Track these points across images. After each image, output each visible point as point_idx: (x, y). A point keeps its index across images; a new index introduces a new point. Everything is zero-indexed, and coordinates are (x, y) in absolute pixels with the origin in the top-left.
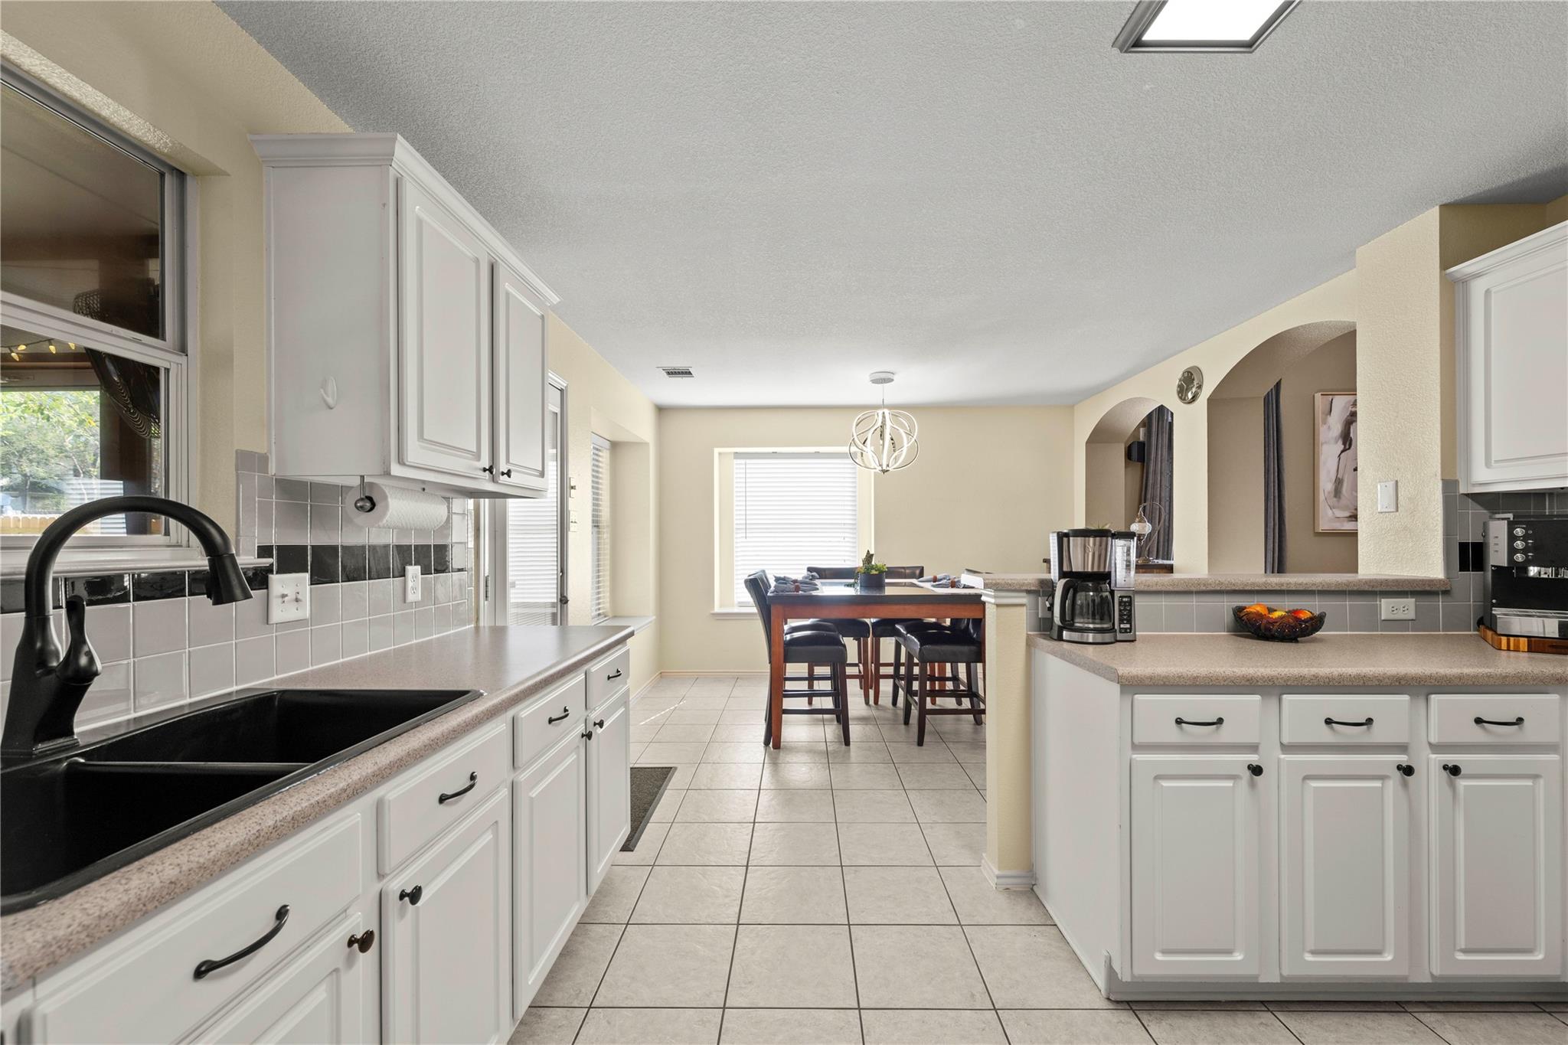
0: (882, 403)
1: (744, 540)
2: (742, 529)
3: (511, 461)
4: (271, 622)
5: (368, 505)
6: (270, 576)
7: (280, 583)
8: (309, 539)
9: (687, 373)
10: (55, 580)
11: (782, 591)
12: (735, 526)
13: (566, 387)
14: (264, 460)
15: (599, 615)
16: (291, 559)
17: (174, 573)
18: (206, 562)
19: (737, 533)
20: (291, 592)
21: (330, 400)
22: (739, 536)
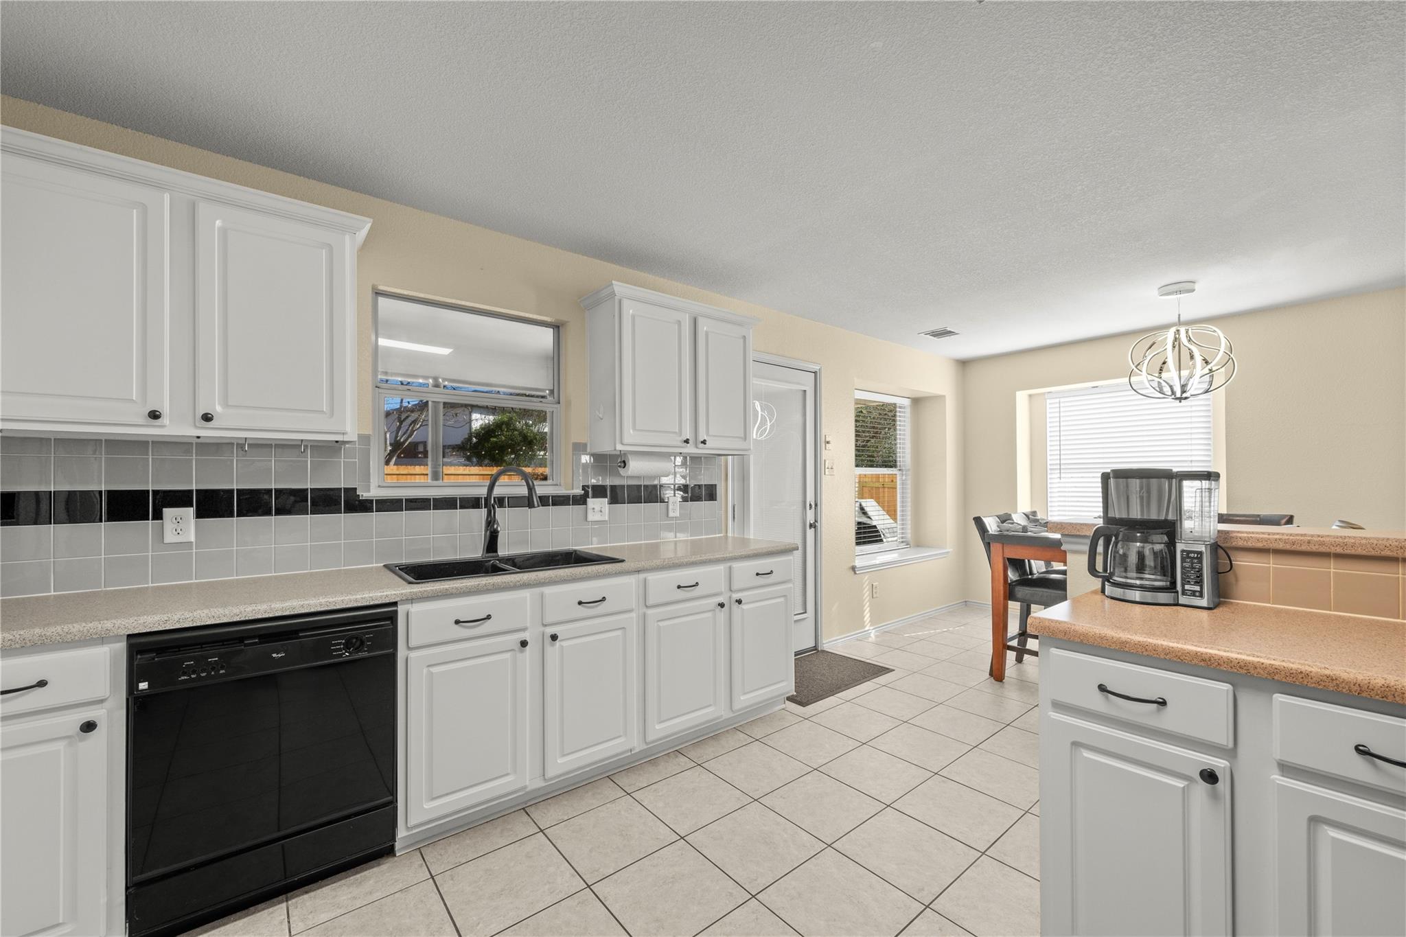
0: (1177, 319)
1: (1058, 480)
2: (1056, 469)
3: (710, 434)
4: (588, 520)
5: (623, 465)
6: (588, 499)
7: (591, 502)
8: (608, 482)
9: (950, 333)
10: (494, 498)
11: (1008, 531)
12: (1049, 467)
13: (820, 370)
14: (585, 445)
15: (902, 542)
16: (599, 491)
17: (545, 496)
18: (527, 493)
19: (1051, 474)
20: (597, 508)
21: (601, 416)
22: (1053, 476)
